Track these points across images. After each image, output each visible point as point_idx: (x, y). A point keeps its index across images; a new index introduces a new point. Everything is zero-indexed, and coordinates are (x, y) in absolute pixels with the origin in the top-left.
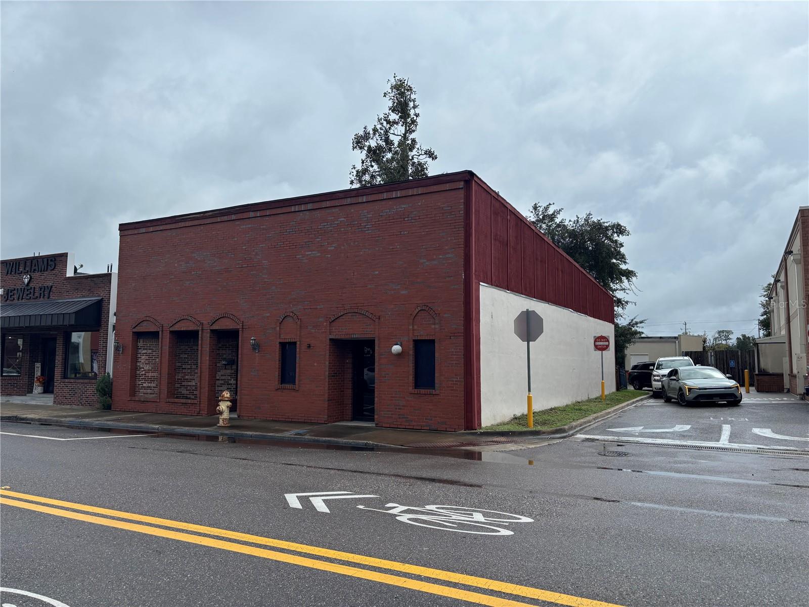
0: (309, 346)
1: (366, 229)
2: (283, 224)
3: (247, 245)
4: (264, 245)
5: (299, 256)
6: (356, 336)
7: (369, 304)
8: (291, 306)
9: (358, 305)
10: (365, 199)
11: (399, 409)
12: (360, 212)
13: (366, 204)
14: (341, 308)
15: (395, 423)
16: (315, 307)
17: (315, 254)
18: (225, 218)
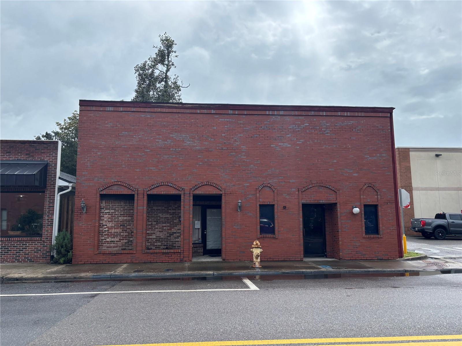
0: (285, 208)
1: (325, 133)
2: (258, 122)
3: (225, 133)
4: (242, 135)
5: (273, 146)
6: (322, 202)
7: (331, 181)
8: (268, 179)
9: (322, 181)
10: (324, 114)
11: (356, 248)
12: (321, 121)
13: (324, 117)
14: (309, 183)
15: (354, 257)
16: (288, 181)
17: (287, 145)
18: (205, 111)
